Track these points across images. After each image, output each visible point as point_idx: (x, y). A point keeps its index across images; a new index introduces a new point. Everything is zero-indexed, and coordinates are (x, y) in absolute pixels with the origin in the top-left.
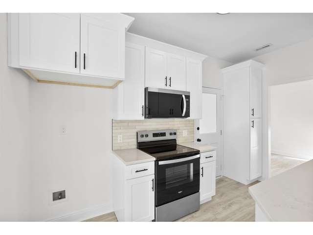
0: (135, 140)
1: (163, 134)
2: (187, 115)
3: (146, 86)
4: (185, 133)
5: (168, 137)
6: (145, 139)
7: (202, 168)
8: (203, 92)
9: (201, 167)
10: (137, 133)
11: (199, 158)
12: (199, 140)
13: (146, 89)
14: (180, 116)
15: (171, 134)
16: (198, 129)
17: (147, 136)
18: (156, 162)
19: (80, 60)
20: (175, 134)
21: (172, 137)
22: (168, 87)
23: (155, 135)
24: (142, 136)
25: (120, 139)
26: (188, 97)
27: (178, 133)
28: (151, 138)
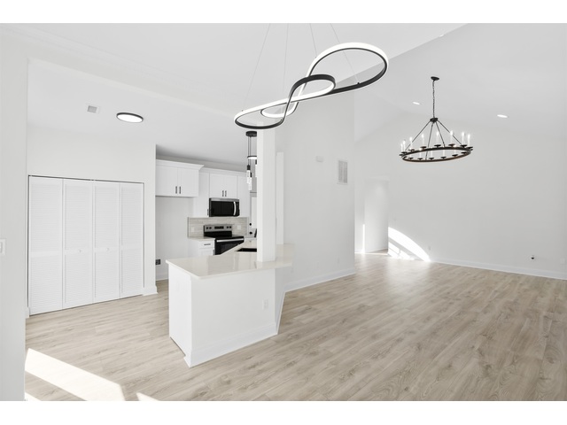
0: (202, 231)
1: (222, 227)
2: (238, 214)
3: (210, 197)
4: (239, 228)
5: (225, 229)
6: (209, 230)
10: (204, 227)
12: (251, 233)
13: (210, 199)
14: (232, 215)
15: (227, 227)
16: (250, 224)
17: (211, 228)
18: (216, 241)
19: (178, 189)
20: (231, 227)
21: (229, 230)
22: (224, 197)
23: (216, 228)
24: (207, 228)
25: (193, 230)
26: (238, 203)
27: (233, 227)
28: (213, 230)
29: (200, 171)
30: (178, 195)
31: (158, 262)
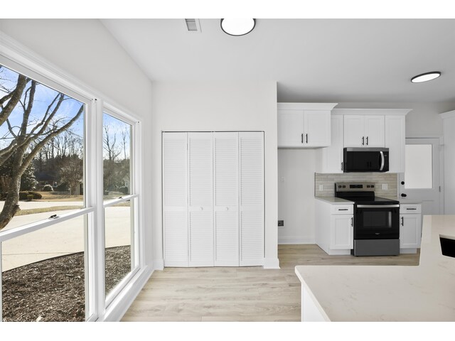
0: (333, 190)
1: (361, 186)
2: (386, 168)
3: (345, 147)
4: (385, 187)
5: (365, 189)
6: (342, 189)
7: (403, 218)
8: (406, 144)
9: (401, 216)
10: (335, 184)
11: (399, 208)
12: (404, 195)
13: (345, 149)
14: (377, 170)
15: (368, 186)
16: (403, 183)
17: (344, 187)
18: (355, 206)
19: (305, 138)
20: (373, 186)
21: (370, 189)
22: (365, 146)
23: (352, 186)
24: (340, 187)
25: (321, 188)
26: (386, 153)
27: (376, 186)
28: (348, 189)
29: (332, 112)
30: (305, 145)
31: (281, 223)
